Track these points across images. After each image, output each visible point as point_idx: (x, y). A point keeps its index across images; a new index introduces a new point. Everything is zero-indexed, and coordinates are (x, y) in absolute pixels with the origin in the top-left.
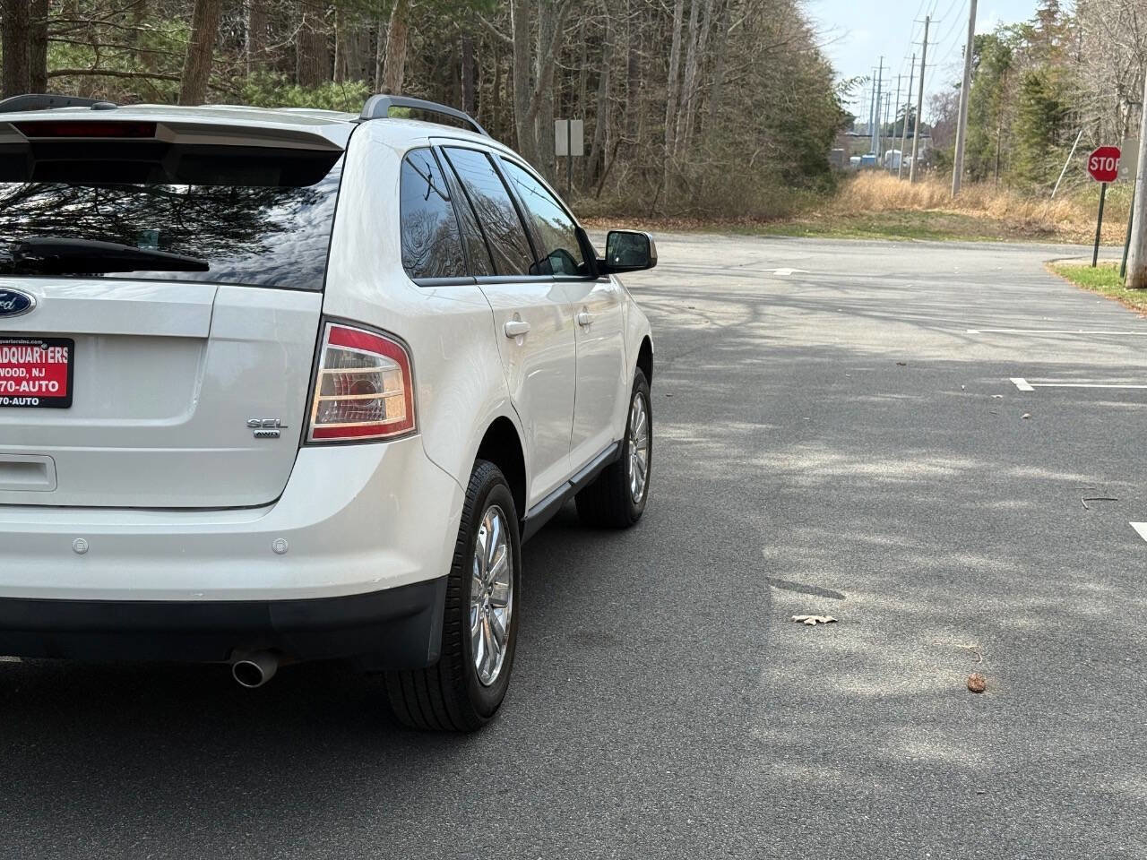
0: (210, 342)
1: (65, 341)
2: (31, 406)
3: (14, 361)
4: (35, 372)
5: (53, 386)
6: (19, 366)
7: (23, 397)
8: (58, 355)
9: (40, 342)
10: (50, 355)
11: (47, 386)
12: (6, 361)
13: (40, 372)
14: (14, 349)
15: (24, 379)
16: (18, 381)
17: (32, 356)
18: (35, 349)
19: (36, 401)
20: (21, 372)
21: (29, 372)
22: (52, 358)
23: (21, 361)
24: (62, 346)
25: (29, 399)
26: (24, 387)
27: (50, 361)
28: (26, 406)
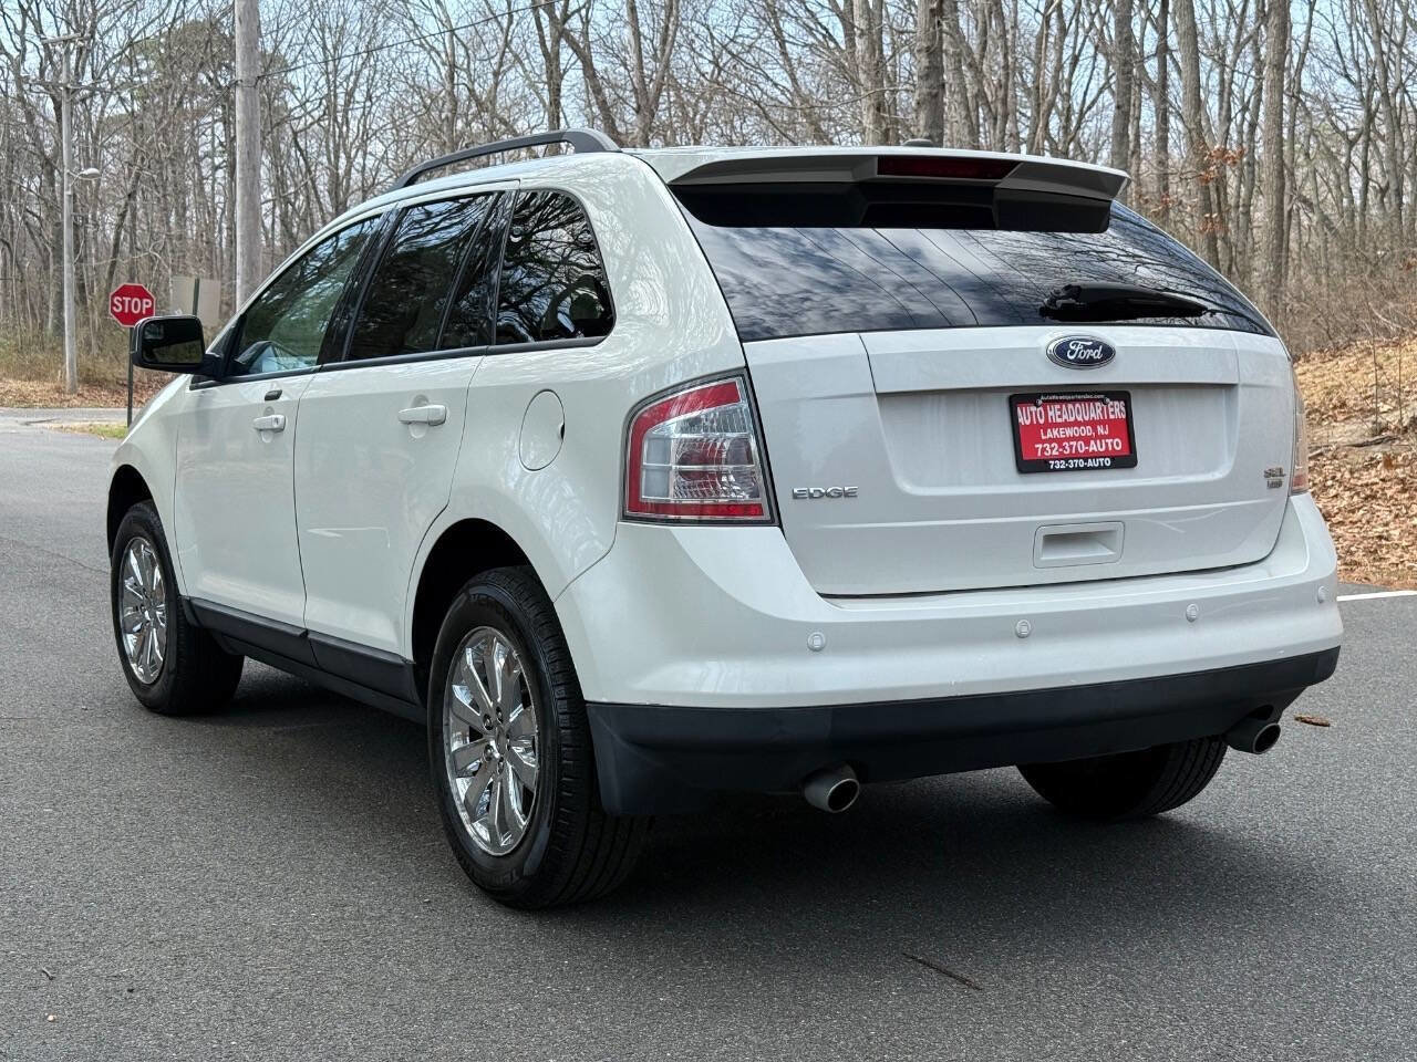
0: (1240, 390)
1: (1121, 393)
2: (1105, 467)
3: (1080, 419)
4: (1100, 430)
5: (1117, 445)
6: (1085, 423)
7: (1096, 458)
8: (1116, 410)
9: (1102, 396)
10: (1111, 410)
11: (1112, 444)
12: (1072, 419)
13: (1105, 429)
14: (1077, 405)
15: (1091, 438)
16: (1087, 440)
17: (1095, 412)
18: (1098, 404)
19: (1108, 462)
20: (1088, 431)
21: (1095, 429)
22: (1113, 413)
23: (1087, 419)
24: (1119, 401)
25: (1102, 460)
26: (1093, 447)
27: (1112, 417)
28: (1099, 468)
